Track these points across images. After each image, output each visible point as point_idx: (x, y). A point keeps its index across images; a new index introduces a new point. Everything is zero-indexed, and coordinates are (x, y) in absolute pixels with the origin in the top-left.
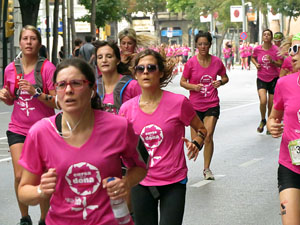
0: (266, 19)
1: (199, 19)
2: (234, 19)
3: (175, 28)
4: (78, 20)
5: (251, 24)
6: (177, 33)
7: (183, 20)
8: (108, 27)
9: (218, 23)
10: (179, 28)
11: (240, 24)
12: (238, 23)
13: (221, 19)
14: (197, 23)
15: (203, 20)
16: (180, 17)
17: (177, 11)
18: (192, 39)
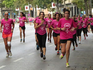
0: (36, 10)
2: (26, 10)
5: (31, 11)
7: (10, 10)
11: (28, 11)
13: (22, 10)
14: (15, 11)
15: (16, 10)
16: (9, 9)
17: (8, 7)
18: (13, 16)
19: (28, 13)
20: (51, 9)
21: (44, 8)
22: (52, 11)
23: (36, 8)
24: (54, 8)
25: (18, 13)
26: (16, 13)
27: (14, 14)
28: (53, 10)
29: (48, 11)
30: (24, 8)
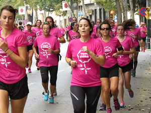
19: (24, 19)
20: (60, 12)
21: (49, 11)
22: (63, 15)
23: (36, 10)
29: (57, 14)
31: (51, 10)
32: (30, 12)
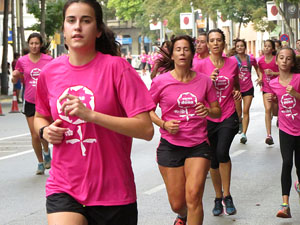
0: (216, 26)
1: (149, 27)
2: (183, 26)
3: (125, 36)
4: (28, 29)
6: (127, 40)
7: (133, 27)
8: (58, 35)
9: (168, 31)
10: (128, 36)
11: (190, 31)
12: (188, 30)
13: (171, 26)
14: (147, 31)
15: (153, 27)
16: (129, 25)
17: (126, 19)
18: (142, 47)
20: (263, 24)
21: (241, 21)
22: (268, 29)
23: (215, 20)
24: (275, 22)
25: (157, 38)
26: (151, 37)
27: (146, 41)
28: (272, 26)
29: (256, 28)
30: (177, 21)
31: (245, 19)
32: (203, 24)
